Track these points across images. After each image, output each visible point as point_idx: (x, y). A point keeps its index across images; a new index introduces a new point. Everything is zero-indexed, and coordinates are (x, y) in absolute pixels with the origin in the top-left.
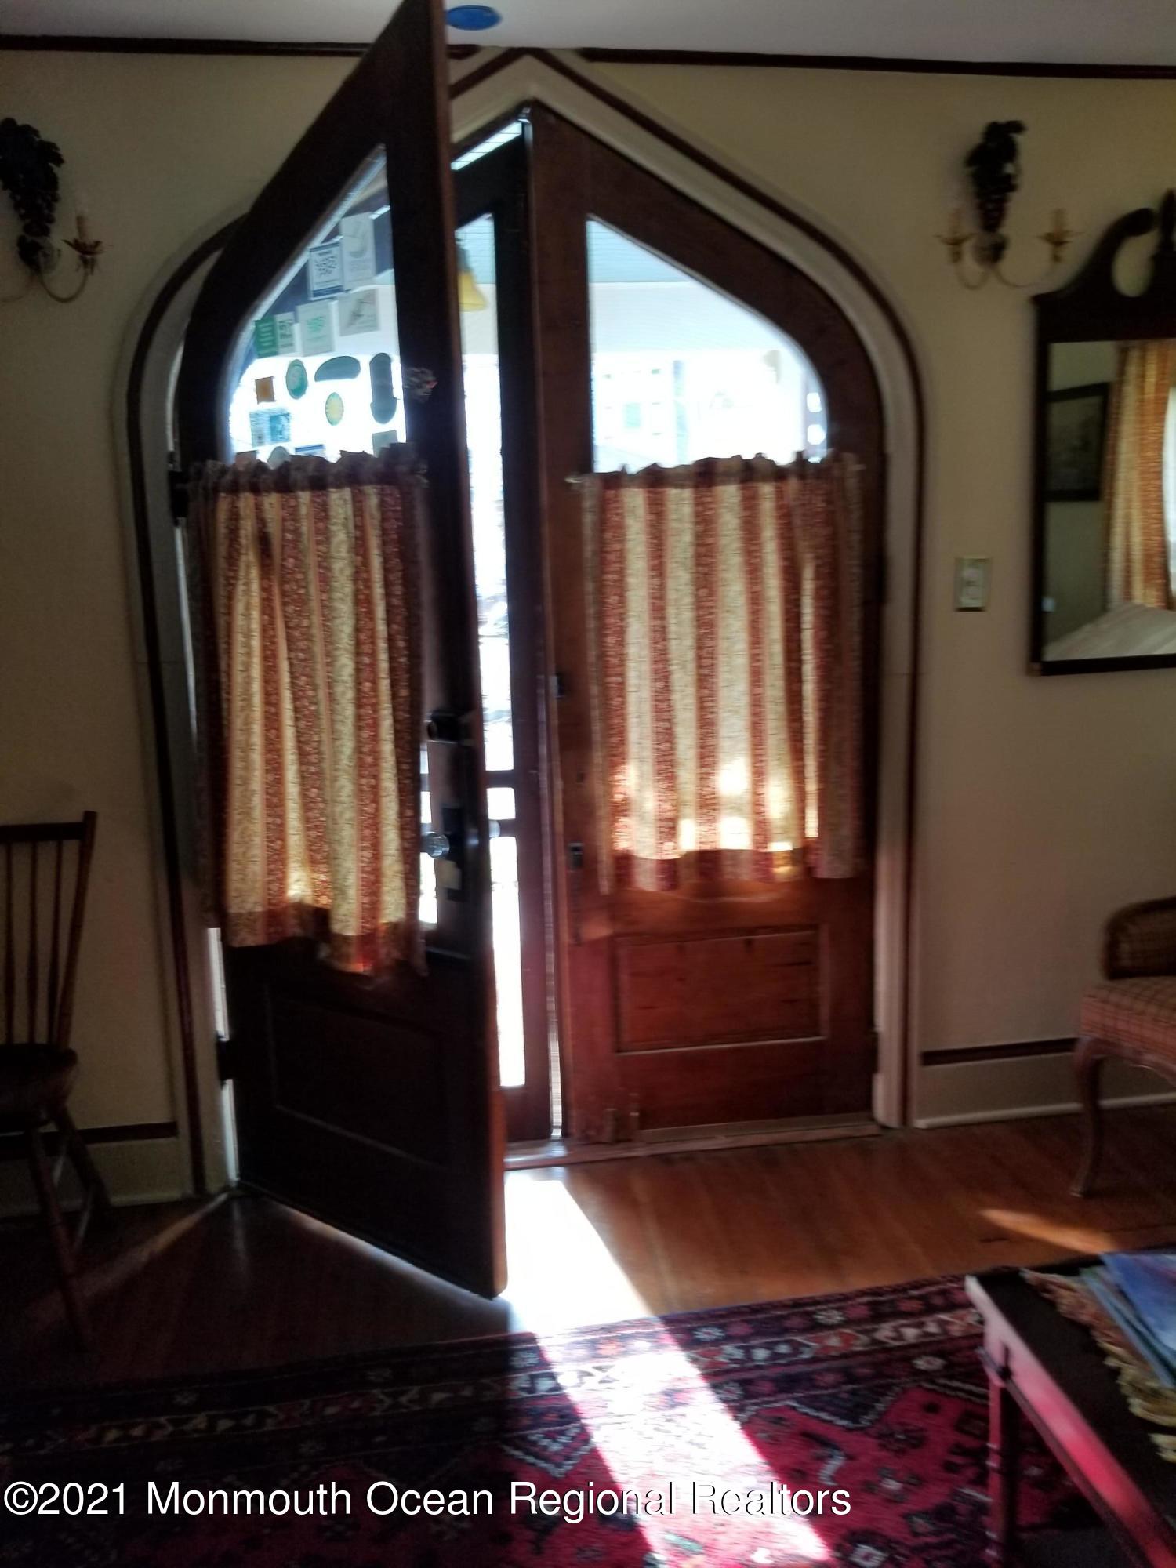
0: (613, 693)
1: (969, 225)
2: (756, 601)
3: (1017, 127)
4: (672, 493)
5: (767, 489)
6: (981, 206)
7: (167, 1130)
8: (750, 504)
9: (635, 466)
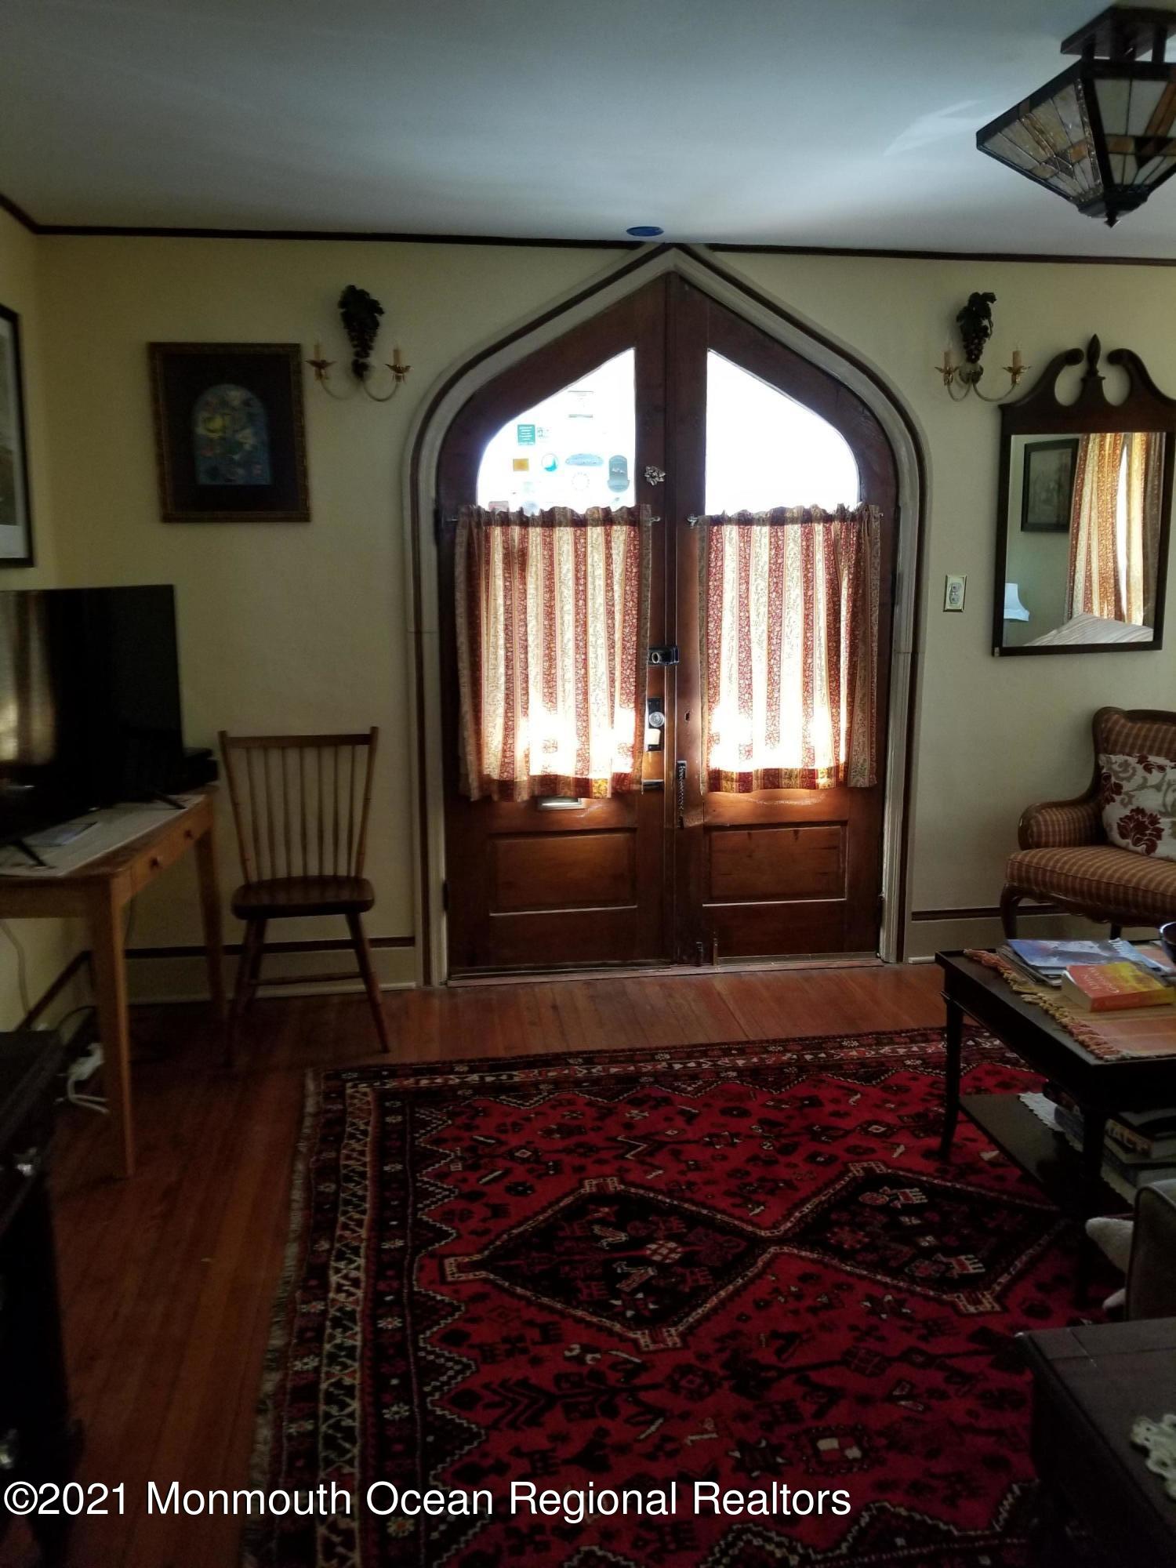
0: (712, 661)
1: (956, 360)
2: (809, 601)
3: (991, 297)
4: (756, 529)
5: (819, 528)
6: (966, 347)
7: (409, 941)
8: (808, 537)
9: (731, 512)
